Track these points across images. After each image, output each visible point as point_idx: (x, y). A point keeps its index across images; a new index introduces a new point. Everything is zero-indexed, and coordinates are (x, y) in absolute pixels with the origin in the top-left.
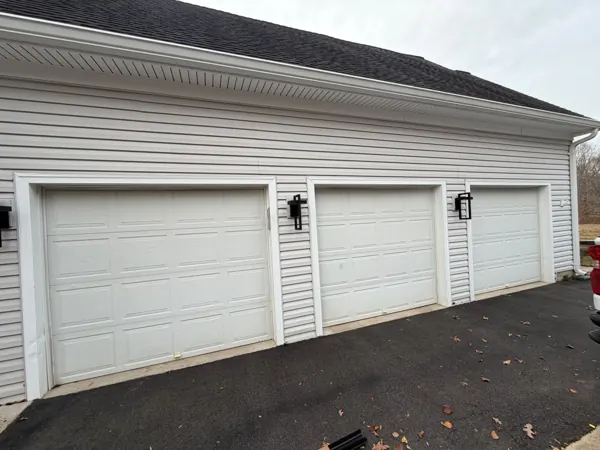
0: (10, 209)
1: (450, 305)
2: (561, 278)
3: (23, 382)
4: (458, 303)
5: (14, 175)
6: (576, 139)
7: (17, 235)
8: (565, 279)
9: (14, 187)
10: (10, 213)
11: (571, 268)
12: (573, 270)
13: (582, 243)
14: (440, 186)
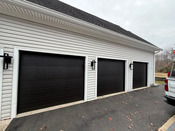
0: (12, 57)
1: (127, 92)
2: (151, 86)
3: (10, 113)
4: (129, 91)
5: (14, 47)
6: (155, 52)
7: (13, 65)
8: (152, 86)
9: (14, 51)
10: (12, 58)
11: (153, 83)
12: (153, 84)
13: (155, 77)
14: (126, 61)
